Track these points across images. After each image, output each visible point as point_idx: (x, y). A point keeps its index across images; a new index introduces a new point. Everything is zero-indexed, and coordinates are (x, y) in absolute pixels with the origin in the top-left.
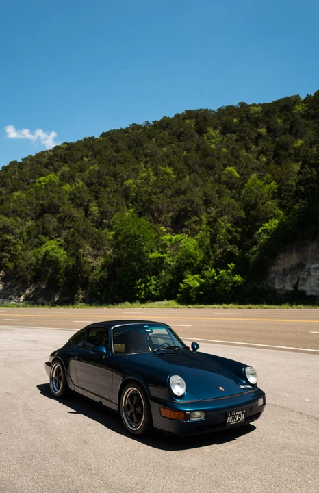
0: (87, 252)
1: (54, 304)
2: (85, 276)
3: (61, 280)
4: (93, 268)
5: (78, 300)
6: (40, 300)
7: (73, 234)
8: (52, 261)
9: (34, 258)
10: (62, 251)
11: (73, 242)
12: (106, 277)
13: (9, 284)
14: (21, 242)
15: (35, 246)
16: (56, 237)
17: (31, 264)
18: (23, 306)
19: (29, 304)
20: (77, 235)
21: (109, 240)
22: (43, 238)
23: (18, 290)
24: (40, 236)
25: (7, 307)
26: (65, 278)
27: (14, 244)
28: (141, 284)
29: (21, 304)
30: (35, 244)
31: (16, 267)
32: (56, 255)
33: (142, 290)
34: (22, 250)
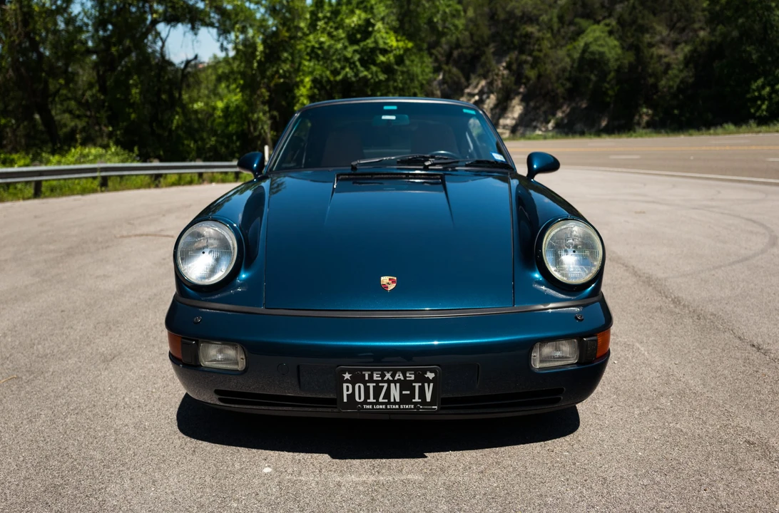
0: (658, 38)
1: (599, 133)
2: (651, 80)
3: (611, 92)
4: (668, 66)
5: (639, 124)
6: (578, 126)
7: (634, 7)
8: (595, 60)
9: (568, 60)
10: (613, 42)
11: (634, 22)
12: (691, 80)
13: (532, 104)
14: (549, 35)
15: (570, 39)
16: (604, 18)
17: (564, 70)
18: (553, 137)
19: (561, 133)
20: (641, 8)
21: (703, 10)
22: (583, 23)
23: (545, 112)
24: (578, 20)
25: (529, 139)
26: (616, 88)
27: (538, 39)
28: (763, 87)
29: (550, 134)
30: (569, 35)
31: (539, 76)
32: (601, 49)
33: (762, 98)
34: (551, 48)
